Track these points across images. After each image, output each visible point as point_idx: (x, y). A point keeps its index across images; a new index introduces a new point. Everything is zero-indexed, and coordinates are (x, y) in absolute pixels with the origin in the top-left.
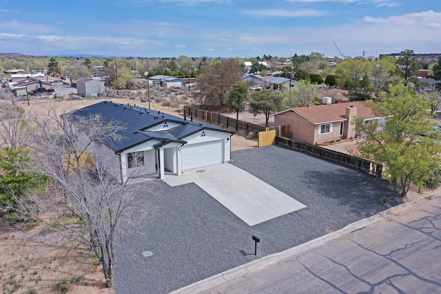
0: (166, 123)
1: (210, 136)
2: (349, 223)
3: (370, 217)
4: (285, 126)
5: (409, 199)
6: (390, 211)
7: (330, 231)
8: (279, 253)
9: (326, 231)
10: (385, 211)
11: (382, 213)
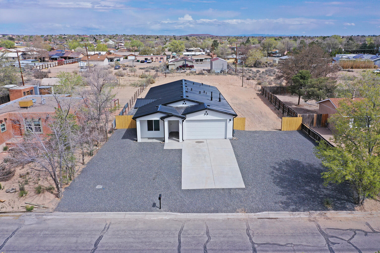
1: (213, 115)
2: (266, 211)
3: (294, 212)
4: (321, 114)
5: (365, 209)
6: (325, 213)
7: (241, 212)
8: (179, 214)
9: (237, 210)
10: (319, 212)
11: (313, 213)
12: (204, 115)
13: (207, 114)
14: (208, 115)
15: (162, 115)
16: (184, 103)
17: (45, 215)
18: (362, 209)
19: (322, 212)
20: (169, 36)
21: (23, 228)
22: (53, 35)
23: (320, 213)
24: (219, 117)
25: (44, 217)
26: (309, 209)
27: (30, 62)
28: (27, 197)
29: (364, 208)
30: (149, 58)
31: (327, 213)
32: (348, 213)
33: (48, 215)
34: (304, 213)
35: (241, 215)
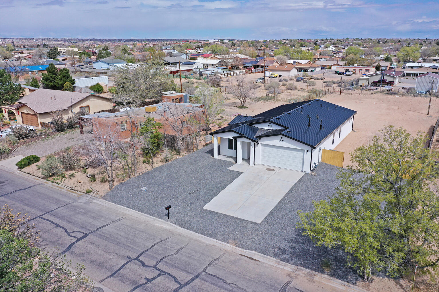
0: (270, 124)
1: (289, 143)
5: (370, 288)
6: (315, 275)
7: (232, 244)
8: (179, 228)
9: (230, 241)
10: (308, 270)
11: (301, 269)
12: (280, 141)
13: (283, 140)
14: (283, 142)
15: (236, 135)
16: (270, 125)
17: (95, 199)
18: (365, 287)
19: (311, 272)
20: (419, 39)
21: (74, 204)
22: (275, 40)
23: (309, 272)
24: (295, 145)
25: (93, 200)
26: (301, 264)
27: (220, 70)
28: (94, 183)
29: (369, 286)
30: (351, 69)
31: (317, 274)
32: (343, 285)
33: (96, 200)
34: (291, 266)
35: (229, 247)
